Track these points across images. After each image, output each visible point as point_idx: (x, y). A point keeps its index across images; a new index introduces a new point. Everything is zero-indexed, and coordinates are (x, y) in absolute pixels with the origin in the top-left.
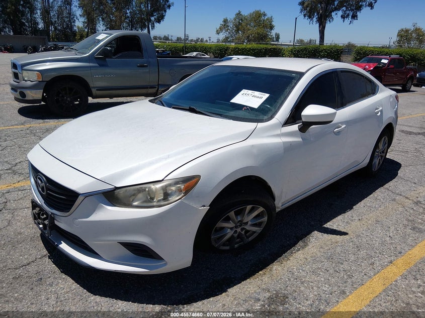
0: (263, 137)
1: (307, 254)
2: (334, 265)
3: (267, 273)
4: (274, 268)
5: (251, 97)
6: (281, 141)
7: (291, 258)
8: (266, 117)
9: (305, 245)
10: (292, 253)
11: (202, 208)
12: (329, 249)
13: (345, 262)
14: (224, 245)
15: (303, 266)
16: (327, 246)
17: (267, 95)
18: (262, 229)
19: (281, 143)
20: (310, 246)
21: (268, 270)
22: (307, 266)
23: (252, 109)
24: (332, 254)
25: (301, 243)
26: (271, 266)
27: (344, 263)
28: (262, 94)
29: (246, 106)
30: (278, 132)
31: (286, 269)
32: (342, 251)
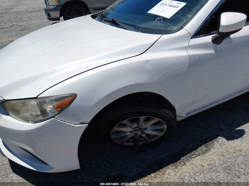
0: (164, 51)
1: (205, 161)
2: (229, 177)
3: (158, 177)
4: (167, 173)
5: (168, 6)
6: (187, 54)
7: (187, 164)
8: (175, 28)
9: (207, 151)
10: (190, 158)
11: (80, 125)
12: (231, 158)
13: (243, 176)
14: (128, 141)
15: (197, 174)
16: (229, 154)
17: (184, 4)
18: (163, 133)
19: (187, 56)
20: (212, 151)
21: (161, 173)
22: (201, 174)
23: (164, 19)
24: (231, 164)
25: (203, 148)
26: (165, 169)
27: (241, 177)
28: (179, 3)
29: (160, 17)
30: (185, 44)
31: (178, 175)
32: (243, 162)
